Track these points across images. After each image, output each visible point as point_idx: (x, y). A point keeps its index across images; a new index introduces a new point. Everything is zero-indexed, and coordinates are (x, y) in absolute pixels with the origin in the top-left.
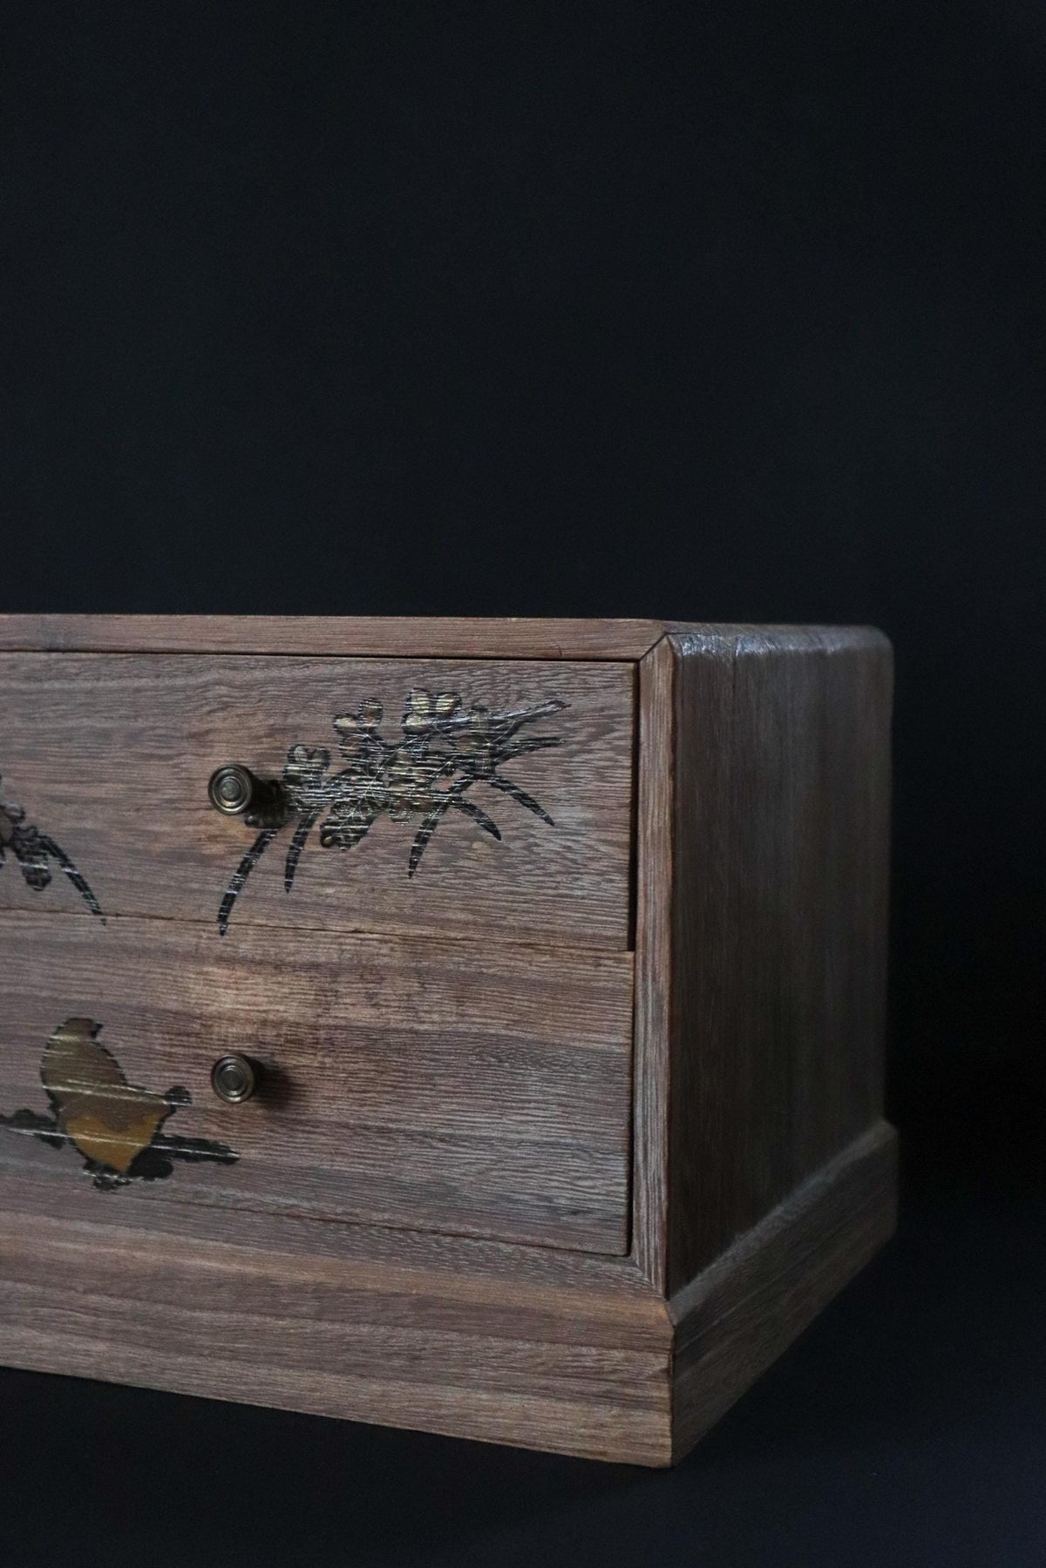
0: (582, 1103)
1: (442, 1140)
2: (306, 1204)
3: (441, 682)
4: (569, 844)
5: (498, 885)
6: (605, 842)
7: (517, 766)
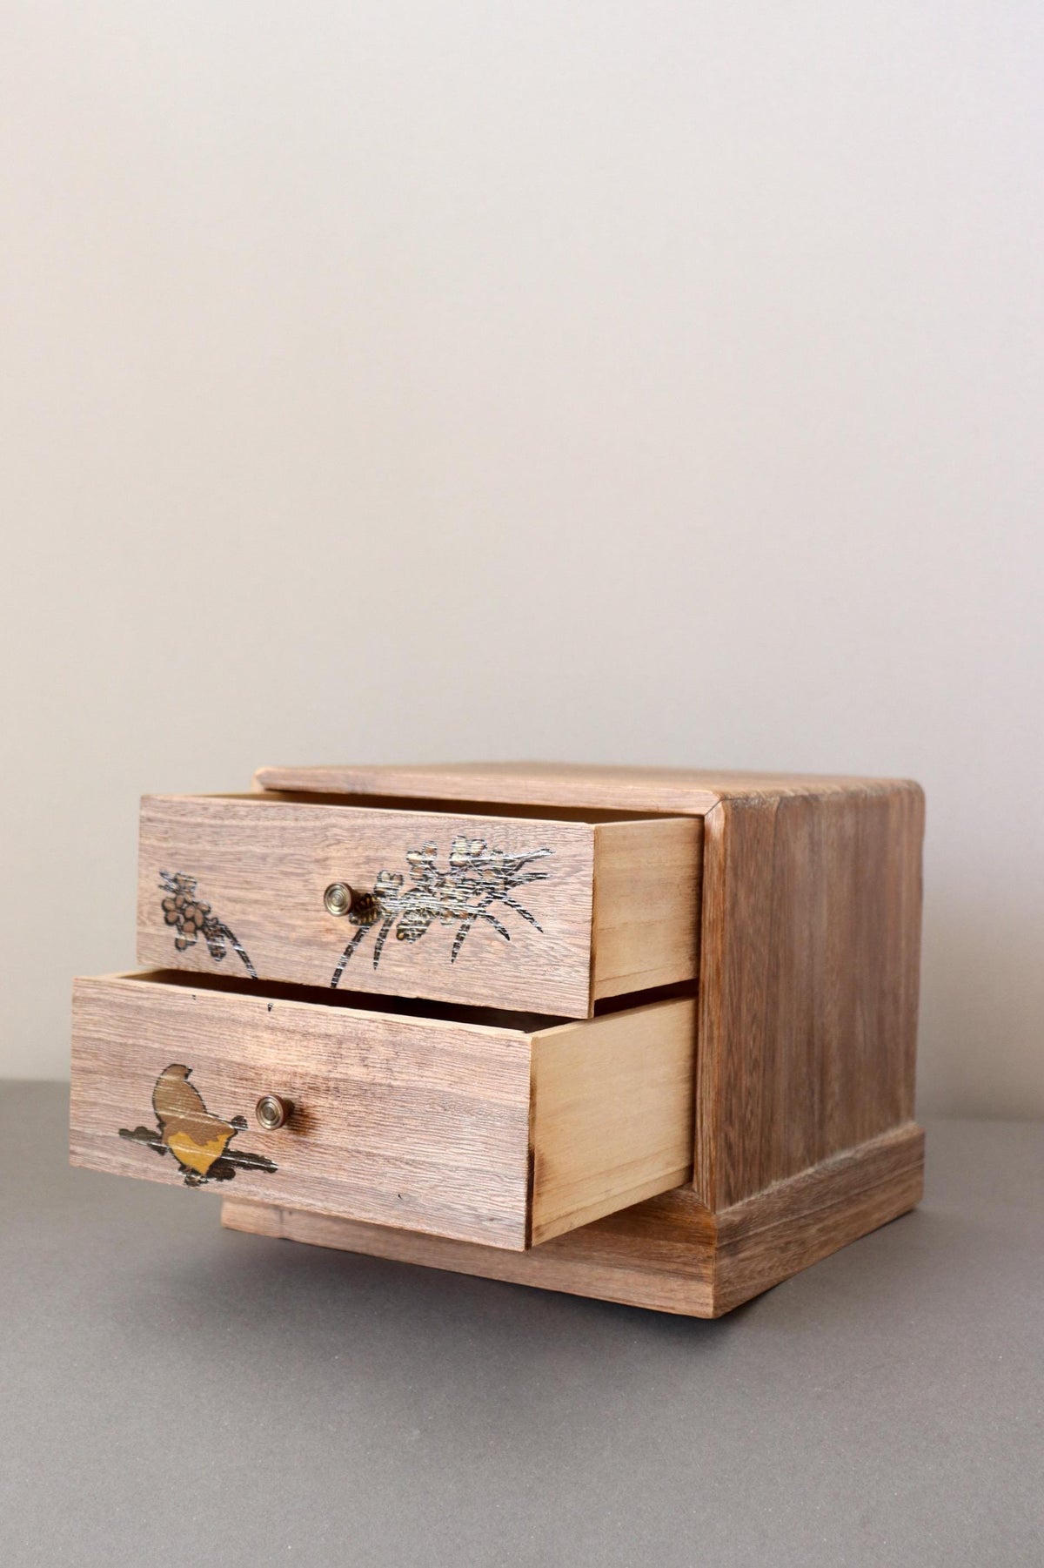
0: (497, 1143)
1: (407, 1163)
3: (474, 832)
4: (552, 945)
5: (508, 971)
6: (574, 945)
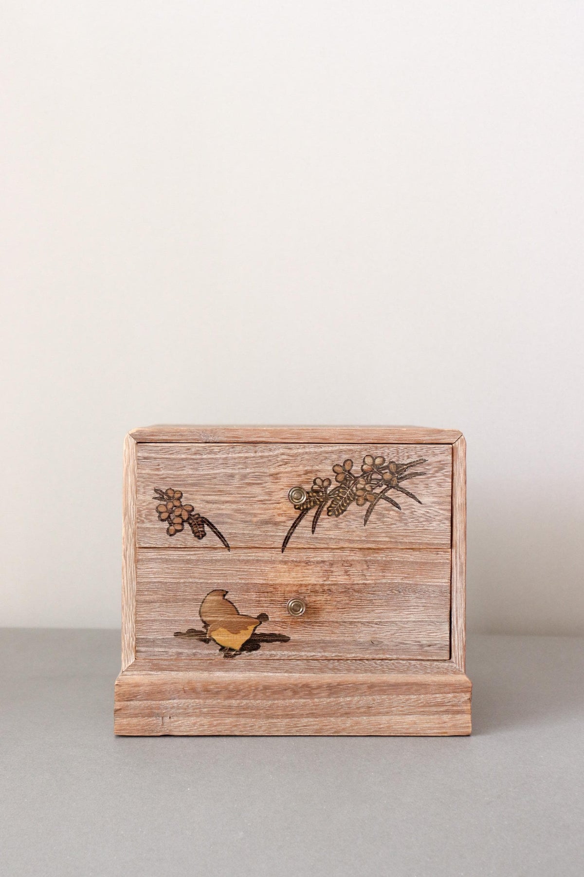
0: (432, 605)
1: (376, 624)
2: (319, 654)
3: (377, 453)
4: (428, 511)
5: (400, 527)
6: (441, 509)
7: (408, 483)
